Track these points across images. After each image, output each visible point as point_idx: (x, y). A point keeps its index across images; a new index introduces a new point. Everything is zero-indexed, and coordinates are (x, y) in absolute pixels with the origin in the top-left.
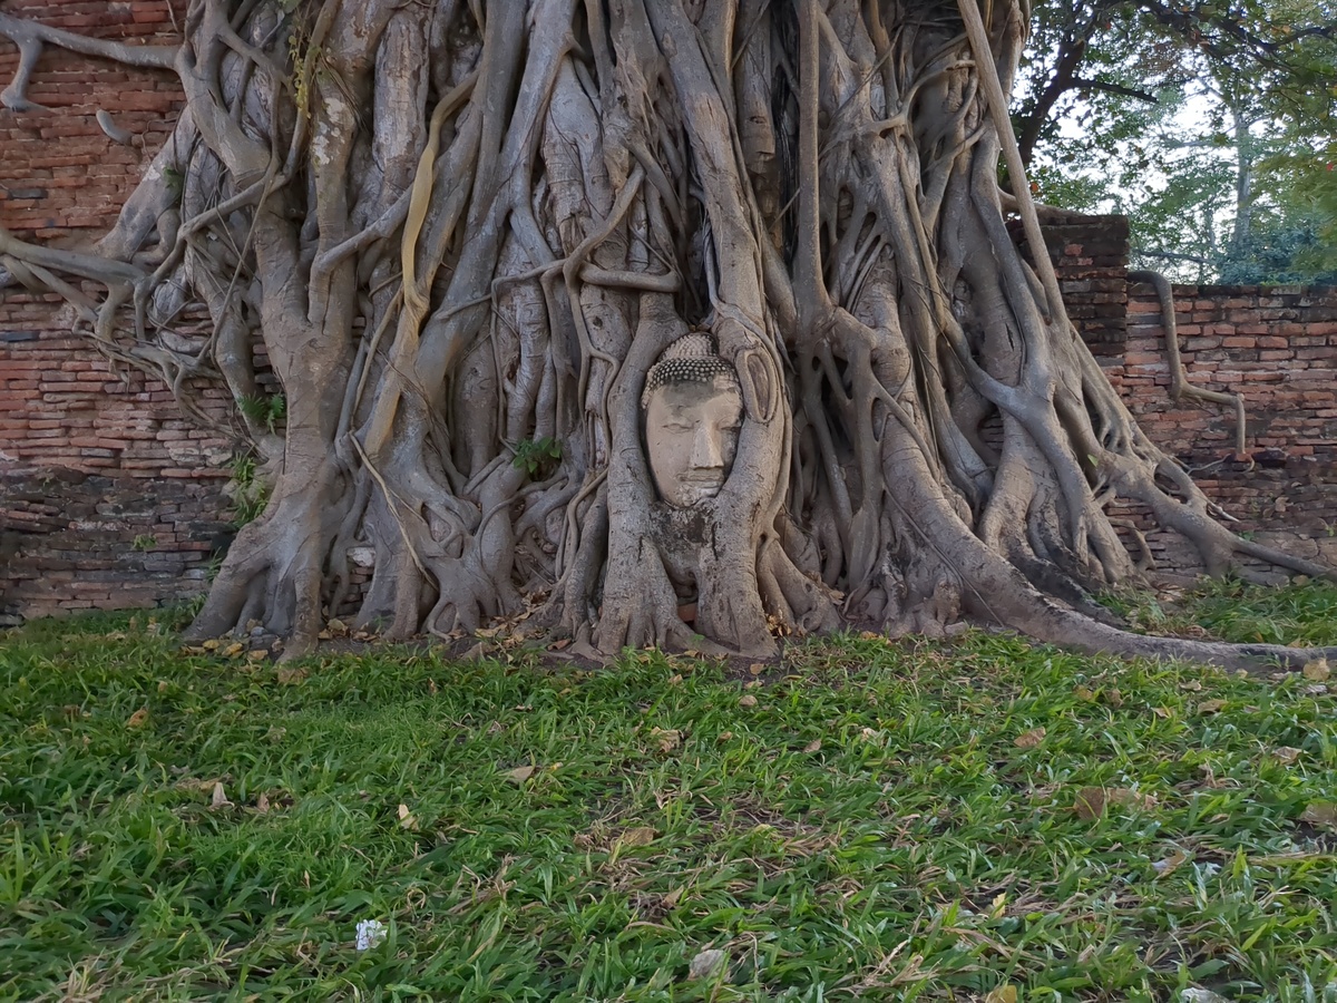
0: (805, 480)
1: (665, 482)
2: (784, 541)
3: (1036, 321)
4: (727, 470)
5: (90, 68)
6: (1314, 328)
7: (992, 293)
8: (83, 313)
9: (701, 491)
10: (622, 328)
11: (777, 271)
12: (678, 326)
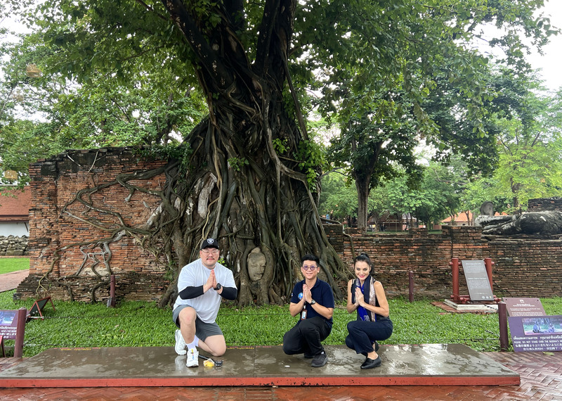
0: (279, 277)
1: (251, 277)
2: (274, 288)
3: (323, 245)
4: (263, 274)
5: (143, 194)
6: (382, 248)
7: (315, 241)
8: (139, 241)
9: (257, 278)
10: (244, 246)
11: (273, 235)
12: (254, 246)
